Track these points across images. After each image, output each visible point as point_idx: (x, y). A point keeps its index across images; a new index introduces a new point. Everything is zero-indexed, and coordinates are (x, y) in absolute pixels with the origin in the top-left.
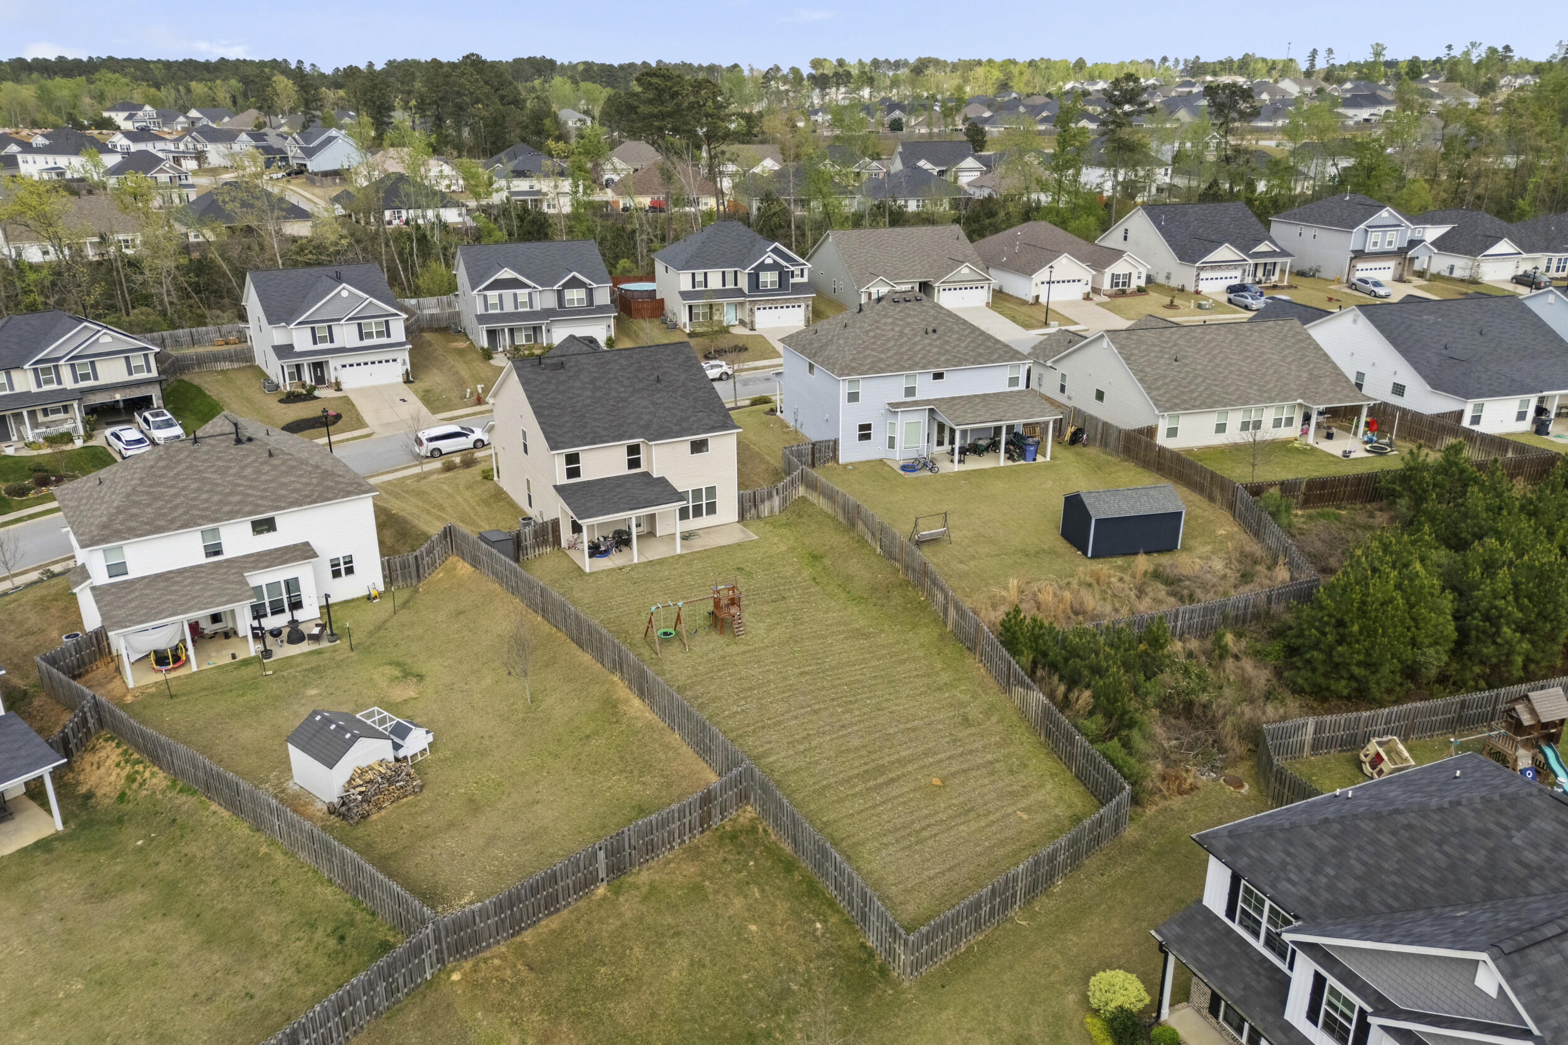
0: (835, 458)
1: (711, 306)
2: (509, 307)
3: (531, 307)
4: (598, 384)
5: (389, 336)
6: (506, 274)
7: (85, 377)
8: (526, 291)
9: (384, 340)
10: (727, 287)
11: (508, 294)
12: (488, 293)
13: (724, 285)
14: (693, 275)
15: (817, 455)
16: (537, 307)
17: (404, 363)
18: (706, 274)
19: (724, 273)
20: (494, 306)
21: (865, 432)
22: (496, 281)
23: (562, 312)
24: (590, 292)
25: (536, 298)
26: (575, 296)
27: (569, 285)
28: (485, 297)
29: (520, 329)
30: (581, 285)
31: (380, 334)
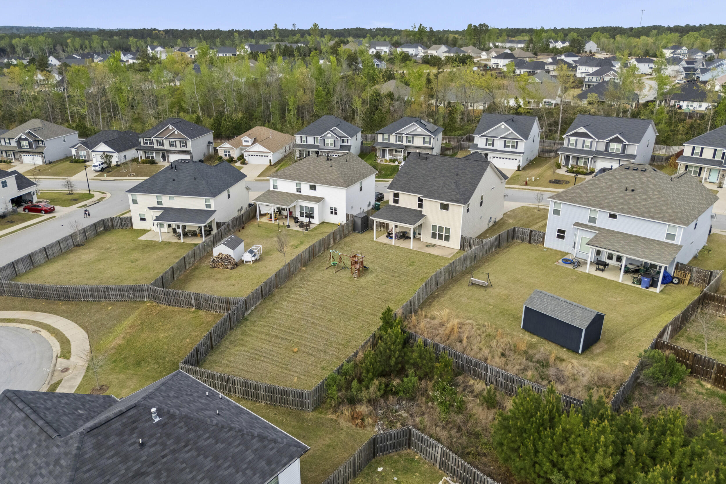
0: (543, 242)
1: (701, 168)
2: (579, 146)
3: (591, 148)
4: (432, 169)
5: (516, 148)
6: (582, 130)
7: (410, 142)
8: (590, 140)
9: (514, 150)
10: (716, 159)
11: (580, 139)
12: (571, 138)
13: (714, 157)
14: (694, 148)
15: (533, 237)
16: (594, 149)
17: (519, 161)
18: (702, 149)
19: (715, 150)
20: (572, 144)
21: (561, 234)
22: (576, 132)
23: (606, 154)
24: (624, 146)
25: (594, 144)
26: (616, 147)
27: (613, 141)
28: (569, 139)
29: (582, 158)
30: (621, 142)
31: (513, 147)
